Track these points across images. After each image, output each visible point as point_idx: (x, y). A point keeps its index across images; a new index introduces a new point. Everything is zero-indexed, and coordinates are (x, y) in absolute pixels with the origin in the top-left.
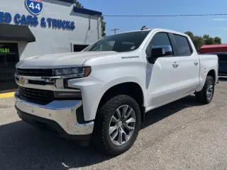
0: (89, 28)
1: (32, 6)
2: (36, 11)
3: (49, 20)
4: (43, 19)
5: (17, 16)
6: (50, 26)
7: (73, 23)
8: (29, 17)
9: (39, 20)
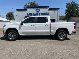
0: (54, 14)
1: (37, 11)
2: (38, 12)
3: (41, 13)
4: (40, 13)
5: (34, 13)
6: (41, 15)
7: (48, 13)
8: (36, 13)
9: (39, 14)
